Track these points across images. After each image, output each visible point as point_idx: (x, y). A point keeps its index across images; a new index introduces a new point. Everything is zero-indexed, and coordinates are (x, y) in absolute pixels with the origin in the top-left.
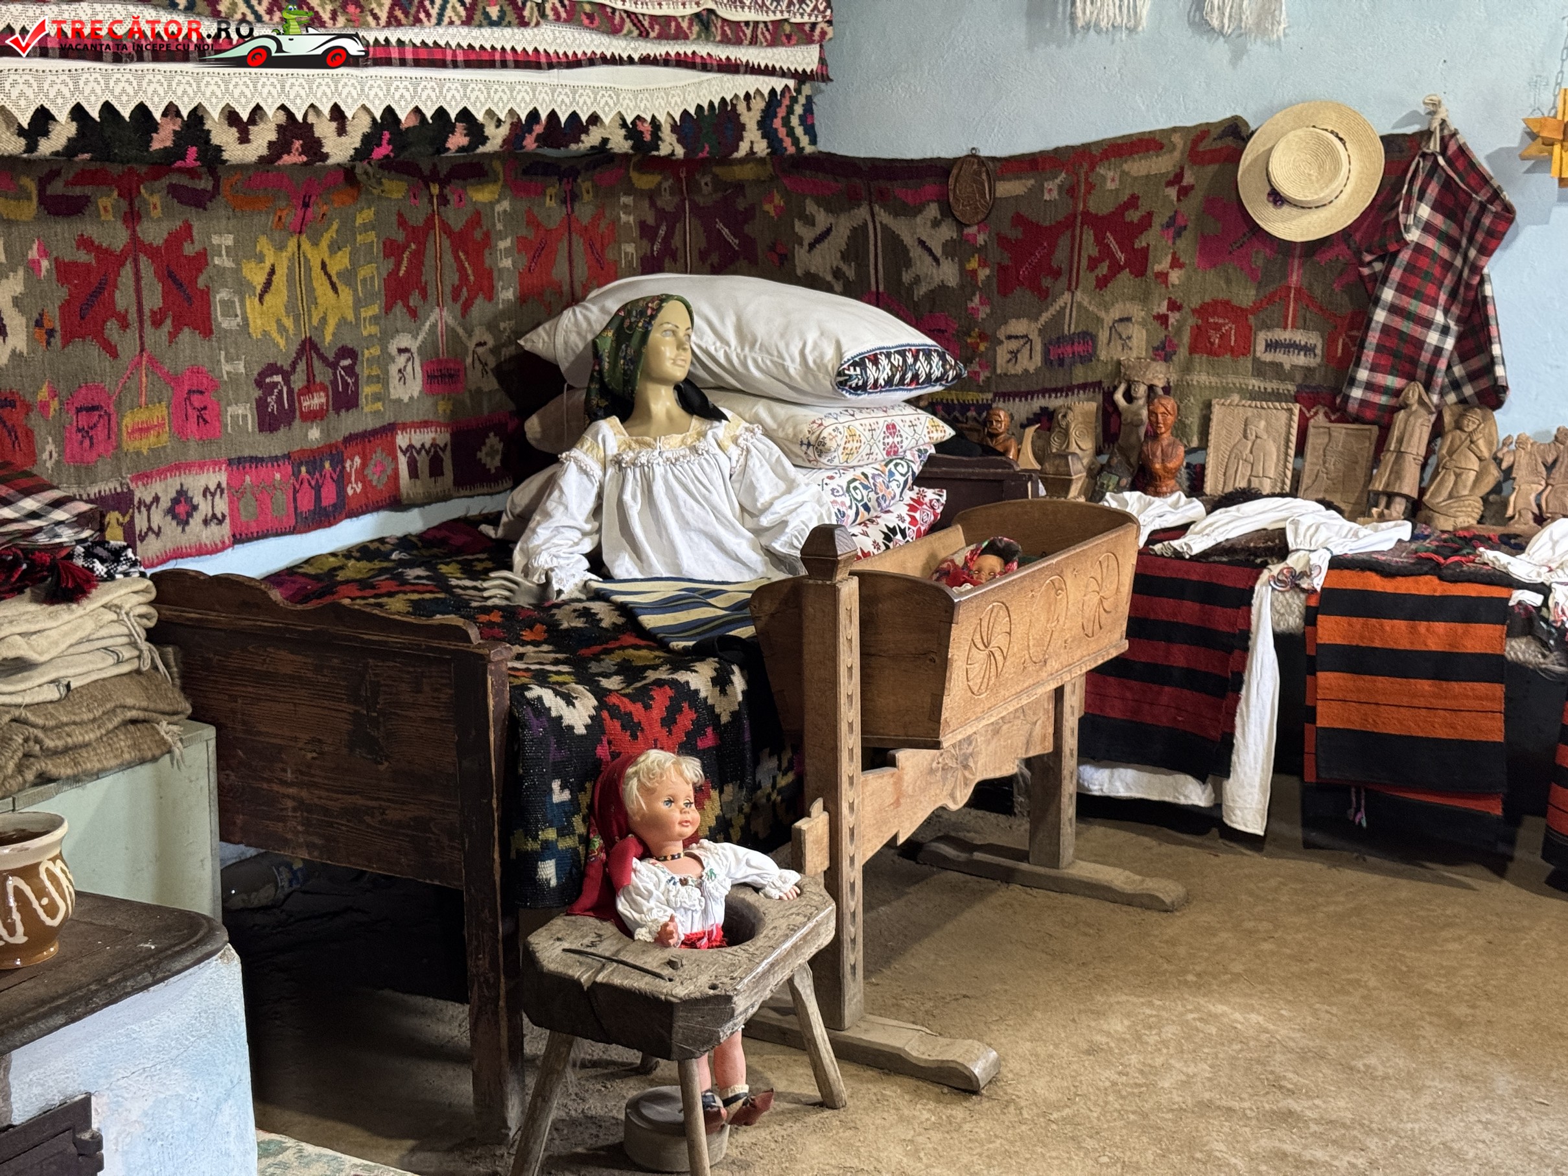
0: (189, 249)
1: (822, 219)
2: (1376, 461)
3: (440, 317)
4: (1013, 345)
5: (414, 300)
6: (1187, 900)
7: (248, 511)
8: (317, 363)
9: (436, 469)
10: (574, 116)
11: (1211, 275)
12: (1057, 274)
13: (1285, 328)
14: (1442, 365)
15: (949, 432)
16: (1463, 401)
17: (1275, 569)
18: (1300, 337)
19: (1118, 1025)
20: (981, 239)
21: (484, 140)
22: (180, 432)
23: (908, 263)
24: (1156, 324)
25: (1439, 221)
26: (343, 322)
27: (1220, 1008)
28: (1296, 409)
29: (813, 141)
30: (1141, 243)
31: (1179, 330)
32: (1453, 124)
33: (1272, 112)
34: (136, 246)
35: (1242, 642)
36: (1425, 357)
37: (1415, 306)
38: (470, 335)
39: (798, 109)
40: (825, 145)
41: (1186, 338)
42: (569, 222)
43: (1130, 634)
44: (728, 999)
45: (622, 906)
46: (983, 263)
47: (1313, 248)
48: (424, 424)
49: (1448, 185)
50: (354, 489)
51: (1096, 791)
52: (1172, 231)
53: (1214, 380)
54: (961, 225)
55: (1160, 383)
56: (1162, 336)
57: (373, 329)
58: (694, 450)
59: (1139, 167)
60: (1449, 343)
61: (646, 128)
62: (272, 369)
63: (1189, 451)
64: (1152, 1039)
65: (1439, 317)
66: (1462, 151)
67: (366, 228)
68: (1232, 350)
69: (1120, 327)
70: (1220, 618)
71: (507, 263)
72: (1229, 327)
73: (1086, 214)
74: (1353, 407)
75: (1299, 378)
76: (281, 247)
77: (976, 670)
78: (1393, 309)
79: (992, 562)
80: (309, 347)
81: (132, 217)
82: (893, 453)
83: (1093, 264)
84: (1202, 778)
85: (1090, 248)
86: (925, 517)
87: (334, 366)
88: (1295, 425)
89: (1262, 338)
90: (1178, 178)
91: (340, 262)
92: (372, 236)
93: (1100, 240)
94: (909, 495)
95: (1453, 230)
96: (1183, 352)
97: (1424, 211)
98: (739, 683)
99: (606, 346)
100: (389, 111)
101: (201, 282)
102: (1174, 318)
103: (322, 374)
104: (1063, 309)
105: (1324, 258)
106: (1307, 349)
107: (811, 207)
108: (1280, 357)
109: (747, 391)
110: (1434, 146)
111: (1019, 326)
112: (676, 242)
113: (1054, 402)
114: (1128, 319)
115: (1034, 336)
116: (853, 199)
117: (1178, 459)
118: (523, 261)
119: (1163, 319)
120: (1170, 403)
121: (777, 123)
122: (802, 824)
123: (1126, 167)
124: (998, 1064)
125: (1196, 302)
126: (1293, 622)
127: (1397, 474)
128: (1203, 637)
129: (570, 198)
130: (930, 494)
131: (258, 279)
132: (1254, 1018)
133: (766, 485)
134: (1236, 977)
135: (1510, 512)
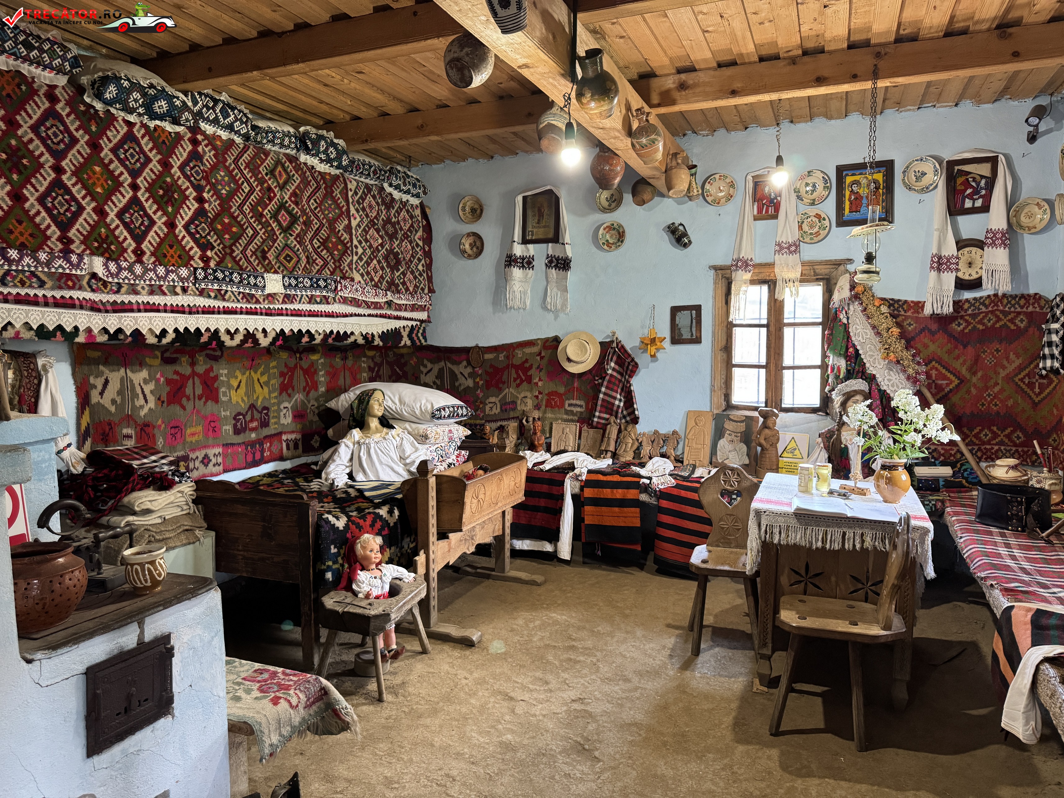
0: (212, 375)
1: (429, 366)
2: (602, 441)
3: (299, 397)
4: (491, 405)
5: (290, 391)
6: (545, 582)
7: (229, 462)
8: (255, 412)
9: (296, 447)
10: (345, 332)
11: (551, 383)
12: (504, 383)
13: (574, 399)
14: (620, 411)
15: (469, 432)
16: (627, 422)
17: (571, 474)
18: (578, 402)
19: (521, 622)
20: (480, 372)
21: (315, 339)
22: (206, 435)
23: (457, 380)
24: (535, 399)
25: (617, 367)
26: (265, 398)
27: (554, 615)
29: (426, 341)
30: (529, 374)
31: (542, 400)
32: (620, 339)
33: (567, 334)
34: (194, 374)
35: (561, 497)
36: (615, 408)
37: (611, 393)
38: (309, 402)
39: (421, 331)
40: (429, 342)
41: (544, 403)
42: (344, 367)
43: (525, 495)
44: (389, 615)
45: (354, 587)
46: (481, 380)
47: (581, 375)
48: (293, 432)
49: (619, 357)
50: (267, 454)
51: (517, 547)
52: (539, 370)
54: (474, 368)
55: (537, 417)
56: (537, 402)
57: (276, 401)
58: (384, 438)
59: (528, 350)
60: (622, 404)
61: (370, 336)
62: (239, 414)
63: (546, 438)
64: (531, 625)
65: (618, 396)
66: (623, 347)
67: (273, 367)
68: (558, 407)
69: (524, 400)
70: (555, 490)
71: (323, 379)
72: (557, 399)
73: (512, 364)
74: (595, 424)
75: (578, 415)
76: (244, 374)
77: (474, 506)
78: (605, 394)
79: (481, 472)
80: (252, 407)
81: (193, 364)
82: (451, 439)
83: (515, 380)
84: (550, 542)
85: (514, 375)
86: (462, 459)
87: (261, 413)
89: (567, 403)
90: (540, 354)
91: (264, 379)
92: (275, 370)
93: (517, 373)
94: (456, 453)
95: (621, 370)
96: (543, 407)
97: (613, 364)
98: (396, 513)
99: (355, 406)
100: (282, 330)
101: (216, 385)
102: (540, 396)
103: (257, 415)
104: (506, 394)
105: (584, 378)
106: (581, 406)
107: (425, 362)
108: (573, 409)
109: (402, 419)
110: (615, 345)
111: (492, 399)
112: (381, 373)
113: (504, 423)
114: (526, 397)
115: (497, 402)
116: (439, 360)
117: (543, 440)
118: (328, 379)
119: (537, 397)
120: (539, 423)
121: (414, 335)
122: (417, 558)
123: (524, 350)
124: (481, 636)
125: (547, 392)
126: (577, 490)
127: (608, 444)
128: (549, 496)
129: (345, 358)
130: (463, 452)
131: (235, 384)
132: (564, 617)
133: (408, 449)
134: (559, 605)
135: (641, 456)
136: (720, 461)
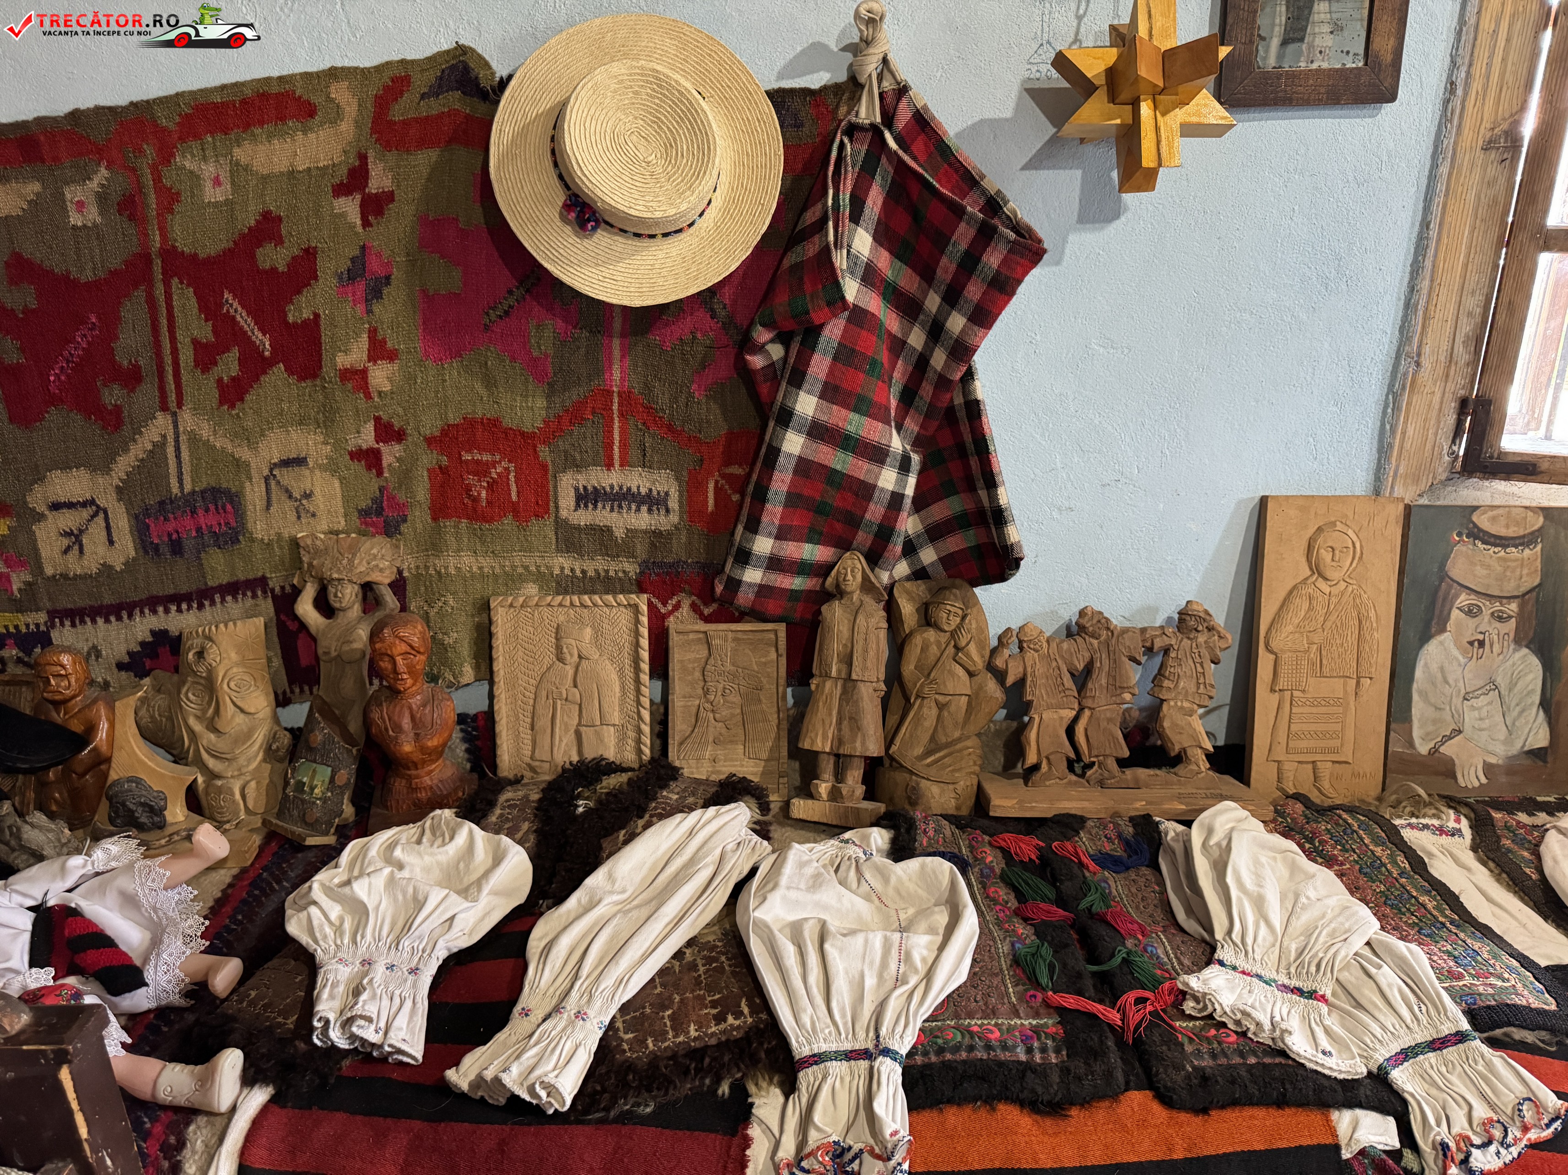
4: (68, 520)
11: (453, 371)
12: (132, 377)
13: (609, 465)
14: (903, 524)
16: (923, 575)
18: (637, 480)
24: (358, 467)
25: (884, 261)
28: (642, 602)
30: (300, 311)
31: (406, 476)
36: (875, 512)
37: (856, 423)
41: (422, 492)
49: (898, 190)
52: (361, 287)
53: (487, 563)
56: (373, 485)
59: (267, 154)
65: (897, 444)
66: (924, 120)
68: (515, 510)
69: (286, 477)
72: (502, 465)
73: (170, 254)
74: (745, 598)
75: (641, 549)
78: (815, 431)
83: (206, 355)
85: (194, 325)
88: (645, 631)
89: (567, 485)
90: (357, 177)
93: (211, 308)
96: (419, 517)
97: (863, 243)
102: (390, 454)
104: (159, 447)
105: (668, 336)
106: (654, 502)
108: (603, 516)
110: (870, 110)
111: (72, 485)
113: (174, 624)
114: (300, 461)
115: (108, 500)
119: (369, 458)
123: (238, 153)
125: (431, 425)
127: (853, 721)
135: (1031, 758)
136: (1423, 748)
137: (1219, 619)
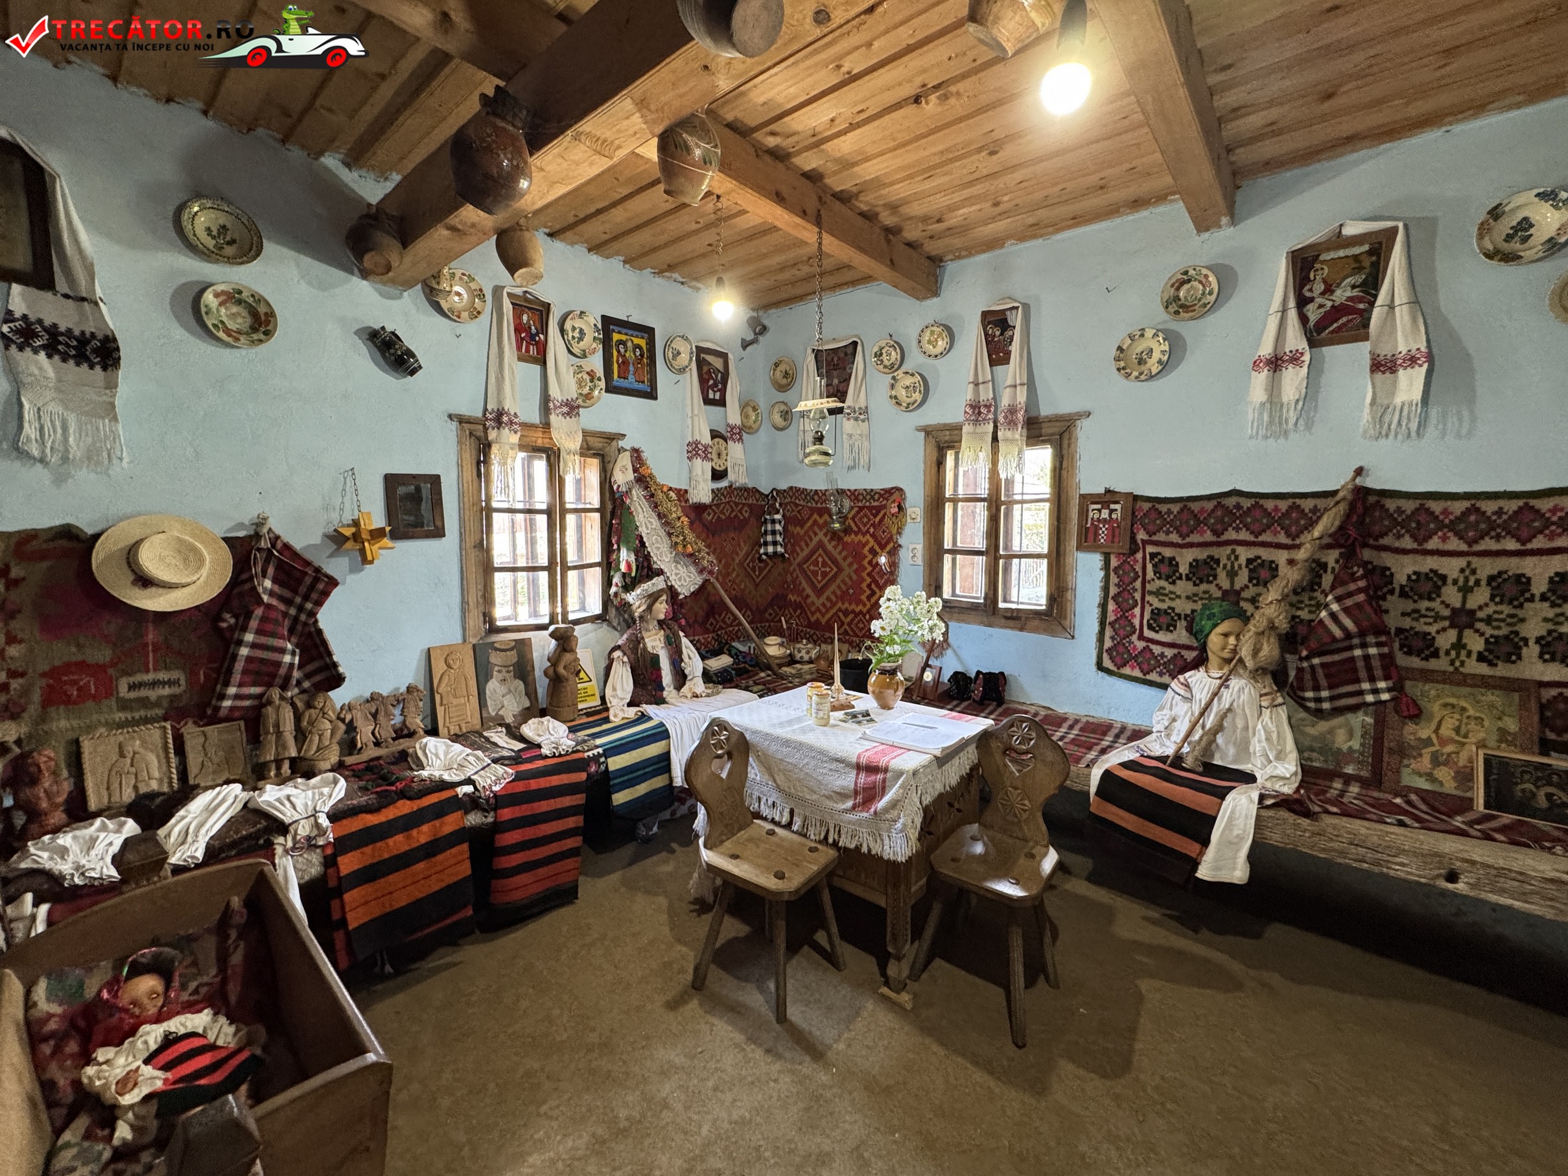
11: (57, 644)
13: (147, 671)
14: (295, 673)
18: (163, 676)
25: (276, 588)
28: (168, 725)
31: (26, 692)
33: (114, 522)
37: (270, 641)
41: (36, 697)
47: (162, 617)
53: (76, 722)
56: (3, 699)
60: (297, 659)
65: (289, 646)
68: (93, 697)
72: (85, 680)
78: (255, 646)
88: (170, 736)
89: (123, 683)
90: (4, 572)
95: (287, 594)
96: (34, 709)
97: (268, 583)
106: (171, 683)
108: (143, 693)
110: (265, 543)
119: (5, 686)
120: (48, 753)
125: (43, 668)
126: (315, 871)
127: (279, 746)
135: (359, 745)
136: (493, 714)
137: (421, 687)
